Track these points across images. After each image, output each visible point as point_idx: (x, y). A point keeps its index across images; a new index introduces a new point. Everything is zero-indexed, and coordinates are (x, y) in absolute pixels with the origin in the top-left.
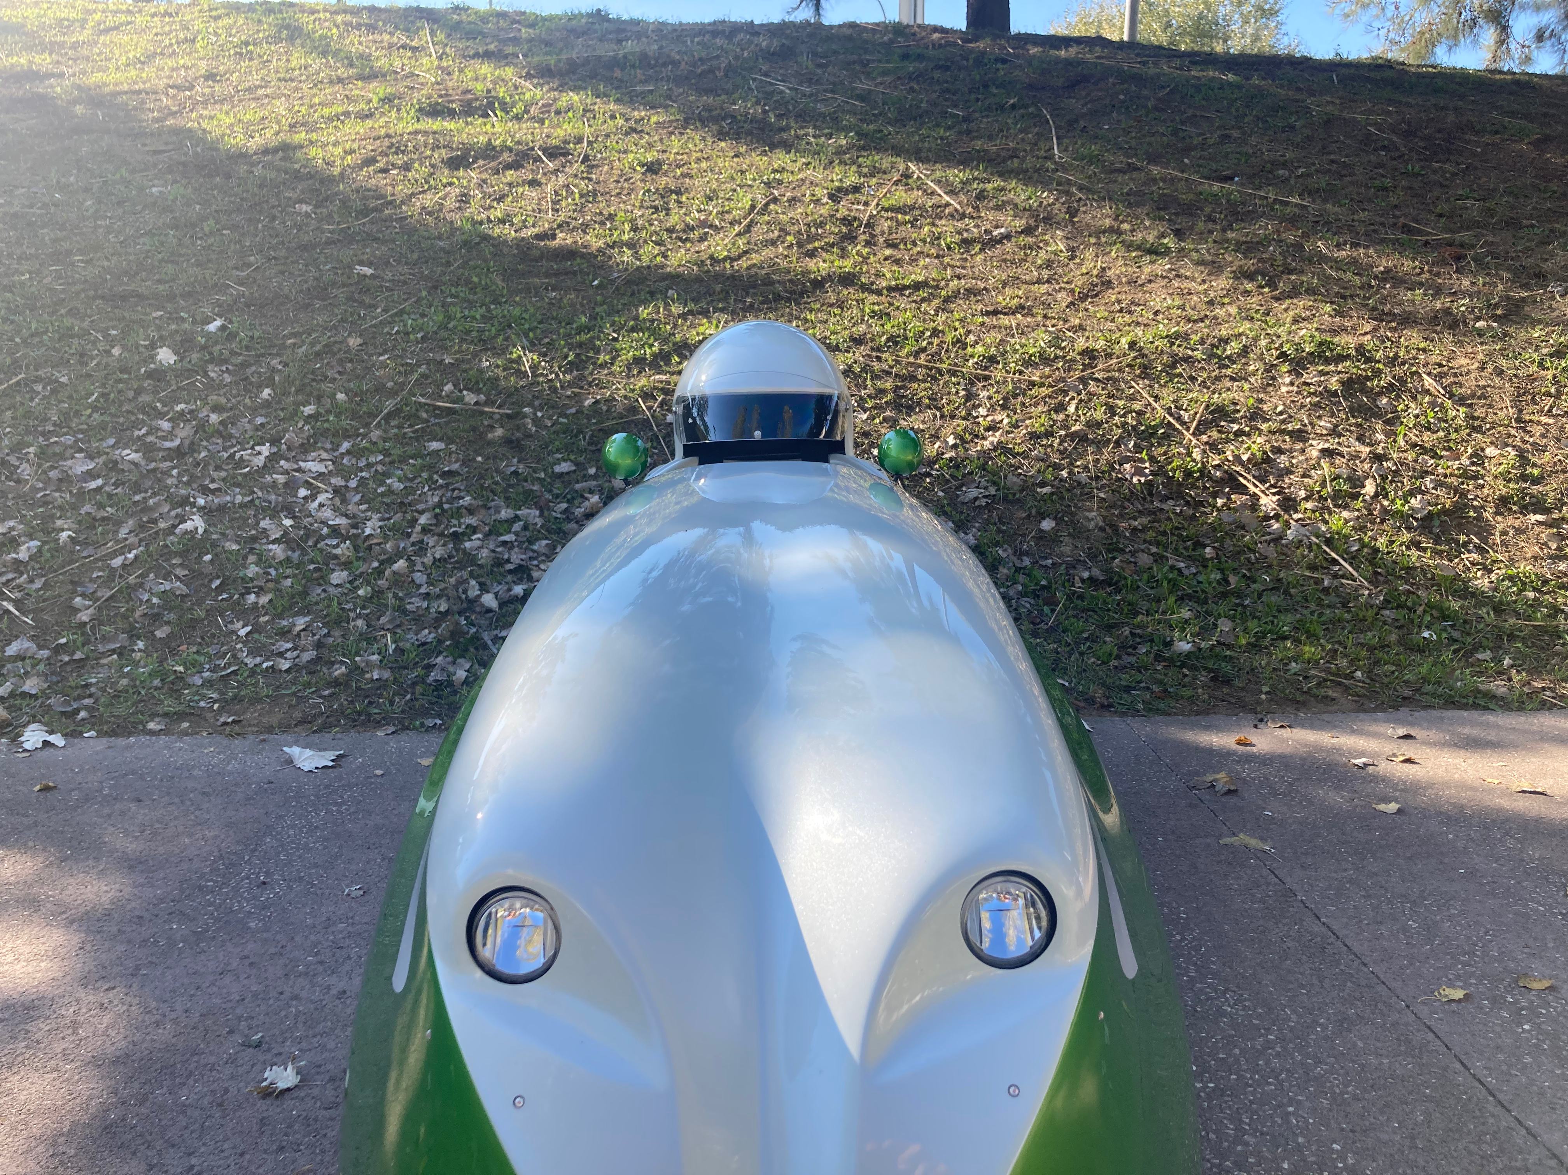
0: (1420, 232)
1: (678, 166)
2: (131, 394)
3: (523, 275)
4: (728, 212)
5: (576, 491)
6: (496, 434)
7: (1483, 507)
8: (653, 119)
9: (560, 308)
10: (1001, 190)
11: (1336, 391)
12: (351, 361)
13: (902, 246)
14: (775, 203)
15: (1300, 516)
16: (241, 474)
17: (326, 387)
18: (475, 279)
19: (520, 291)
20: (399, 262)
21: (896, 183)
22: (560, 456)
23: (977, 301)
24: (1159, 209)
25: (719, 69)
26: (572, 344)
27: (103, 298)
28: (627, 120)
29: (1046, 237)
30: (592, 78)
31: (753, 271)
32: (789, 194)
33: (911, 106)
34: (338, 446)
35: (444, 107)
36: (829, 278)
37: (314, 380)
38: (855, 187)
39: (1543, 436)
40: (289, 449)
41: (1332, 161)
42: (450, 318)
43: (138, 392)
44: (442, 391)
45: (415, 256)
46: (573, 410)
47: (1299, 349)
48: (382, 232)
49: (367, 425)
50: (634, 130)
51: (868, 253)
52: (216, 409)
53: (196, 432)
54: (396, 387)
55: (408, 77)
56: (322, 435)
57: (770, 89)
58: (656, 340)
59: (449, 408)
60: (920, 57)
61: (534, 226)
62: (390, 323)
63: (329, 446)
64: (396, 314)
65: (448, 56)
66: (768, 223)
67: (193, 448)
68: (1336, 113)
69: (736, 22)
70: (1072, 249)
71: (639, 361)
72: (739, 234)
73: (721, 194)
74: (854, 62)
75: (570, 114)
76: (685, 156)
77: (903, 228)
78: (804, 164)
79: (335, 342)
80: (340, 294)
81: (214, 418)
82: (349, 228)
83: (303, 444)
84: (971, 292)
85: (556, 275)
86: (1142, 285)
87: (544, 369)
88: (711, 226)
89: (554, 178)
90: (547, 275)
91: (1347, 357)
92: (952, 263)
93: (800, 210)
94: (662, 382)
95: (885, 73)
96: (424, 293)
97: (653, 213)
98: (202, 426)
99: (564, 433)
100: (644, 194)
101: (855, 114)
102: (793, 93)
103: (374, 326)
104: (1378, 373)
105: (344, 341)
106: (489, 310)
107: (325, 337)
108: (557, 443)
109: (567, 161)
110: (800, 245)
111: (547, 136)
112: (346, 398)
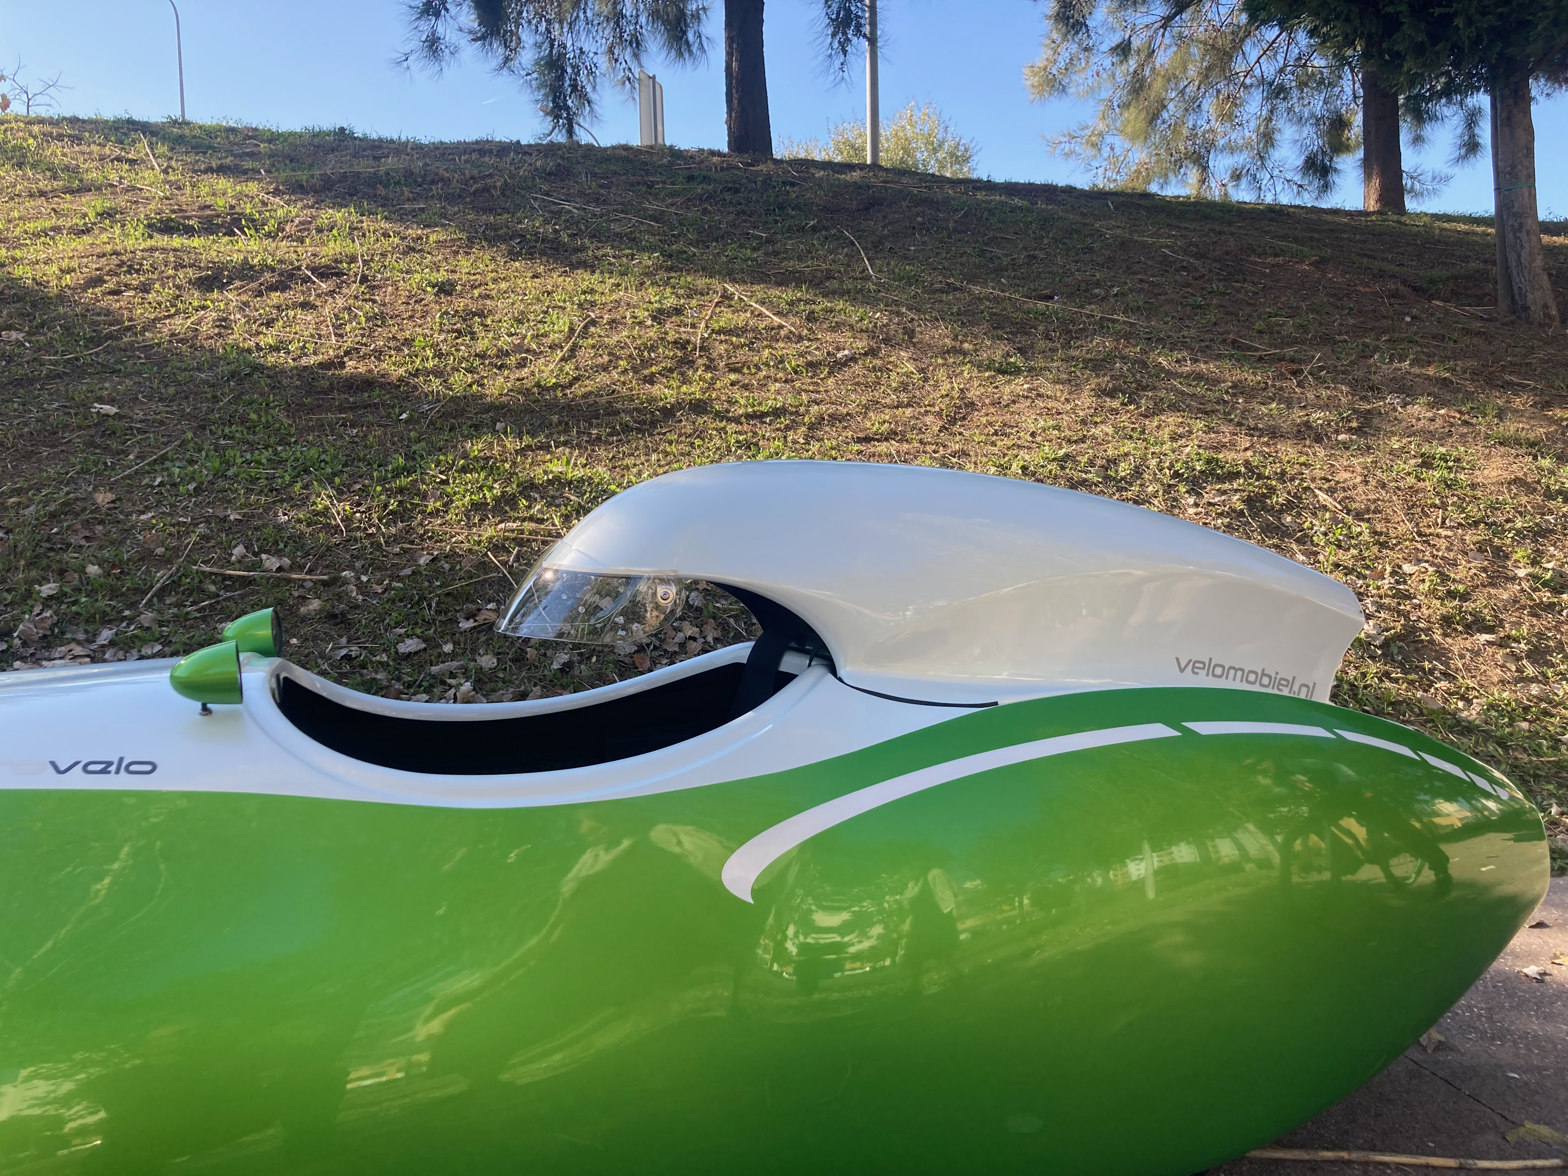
0: (1249, 348)
1: (473, 287)
3: (311, 410)
4: (545, 335)
5: (434, 677)
6: (311, 607)
7: (1430, 629)
8: (433, 238)
9: (366, 446)
10: (831, 312)
11: (1242, 511)
12: (102, 522)
13: (745, 371)
14: (594, 326)
17: (70, 557)
18: (254, 416)
19: (312, 429)
20: (150, 398)
21: (718, 304)
22: (403, 631)
23: (845, 428)
24: (994, 328)
25: (495, 187)
26: (391, 489)
28: (403, 239)
29: (892, 359)
30: (351, 195)
31: (591, 400)
32: (606, 316)
33: (710, 227)
34: (95, 635)
35: (180, 224)
36: (679, 405)
37: (51, 549)
38: (676, 309)
40: (25, 644)
41: (1141, 281)
42: (228, 464)
44: (231, 555)
45: (172, 390)
46: (408, 571)
47: (1190, 467)
48: (122, 363)
49: (133, 605)
50: (413, 249)
51: (712, 378)
54: (169, 553)
55: (128, 191)
56: (70, 622)
57: (554, 208)
58: (495, 481)
59: (243, 577)
60: (706, 179)
61: (315, 353)
62: (148, 472)
63: (81, 636)
64: (155, 460)
65: (174, 170)
66: (593, 347)
68: (1127, 235)
69: (500, 142)
70: (922, 371)
71: (478, 507)
72: (563, 359)
73: (532, 317)
74: (638, 183)
75: (335, 232)
76: (478, 276)
77: (740, 352)
78: (613, 285)
79: (77, 499)
80: (77, 439)
82: (77, 359)
83: (45, 636)
84: (835, 418)
85: (353, 408)
86: (1007, 406)
87: (360, 521)
88: (528, 351)
89: (331, 300)
90: (341, 410)
91: (1238, 475)
92: (804, 387)
93: (624, 333)
94: (513, 531)
95: (672, 194)
96: (190, 435)
97: (457, 338)
99: (401, 601)
100: (440, 317)
101: (653, 234)
102: (582, 213)
103: (129, 477)
104: (1272, 490)
105: (89, 497)
106: (276, 453)
107: (62, 494)
108: (394, 614)
109: (343, 282)
110: (635, 370)
111: (313, 255)
112: (100, 571)
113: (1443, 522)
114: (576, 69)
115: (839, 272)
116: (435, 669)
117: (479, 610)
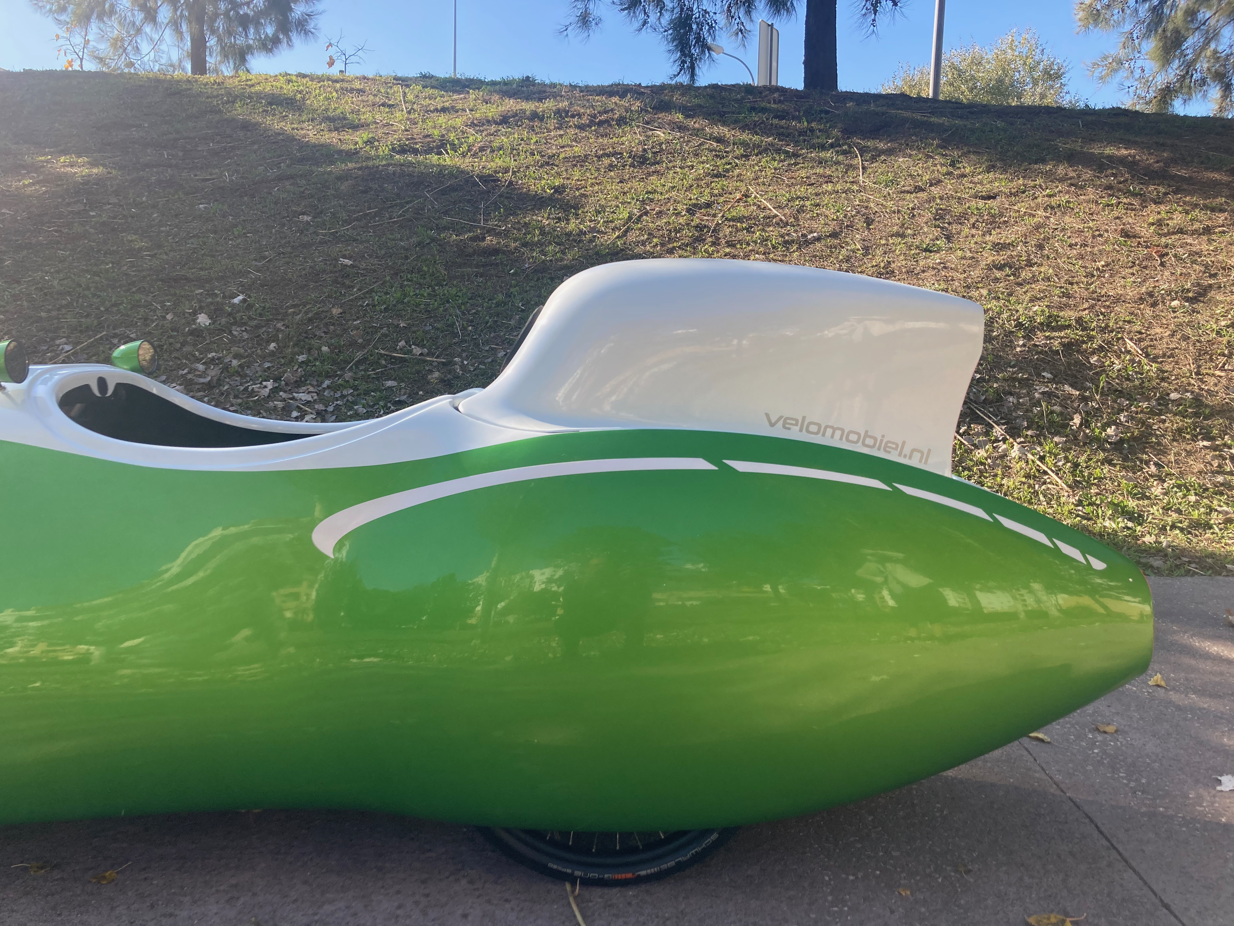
1: (578, 189)
2: (179, 345)
3: (460, 266)
4: (612, 222)
6: (433, 376)
7: (1163, 435)
8: (562, 156)
9: (485, 288)
11: (1058, 351)
12: (333, 324)
13: (738, 246)
14: (647, 215)
15: (1022, 440)
16: (252, 401)
17: (315, 342)
18: (425, 269)
19: (457, 277)
20: (371, 256)
21: (738, 201)
24: (936, 219)
26: (492, 314)
27: (162, 280)
29: (848, 240)
32: (657, 209)
34: (322, 383)
35: (411, 147)
37: (306, 338)
38: (707, 204)
39: (1216, 385)
40: (286, 384)
42: (405, 296)
43: (183, 344)
44: (397, 346)
45: (383, 252)
47: (1031, 319)
48: (360, 235)
49: (343, 369)
52: (236, 356)
53: (222, 373)
54: (365, 342)
55: (385, 126)
56: (310, 376)
57: (649, 133)
59: (402, 357)
61: (469, 231)
62: (362, 298)
63: (315, 383)
64: (367, 292)
65: (415, 111)
66: (640, 229)
67: (220, 382)
68: (1079, 149)
72: (618, 237)
73: (608, 209)
74: (714, 114)
76: (583, 182)
77: (740, 233)
78: (671, 187)
79: (323, 311)
80: (328, 278)
81: (235, 363)
82: (337, 232)
83: (296, 381)
85: (484, 265)
87: (471, 331)
89: (486, 197)
90: (477, 266)
91: (1069, 326)
95: (736, 121)
96: (388, 278)
97: (557, 223)
98: (226, 368)
100: (550, 209)
101: (712, 151)
102: (667, 137)
103: (351, 300)
104: (1091, 338)
105: (329, 310)
106: (434, 291)
107: (316, 308)
109: (497, 186)
111: (483, 168)
112: (329, 350)
114: (700, 25)
115: (838, 177)
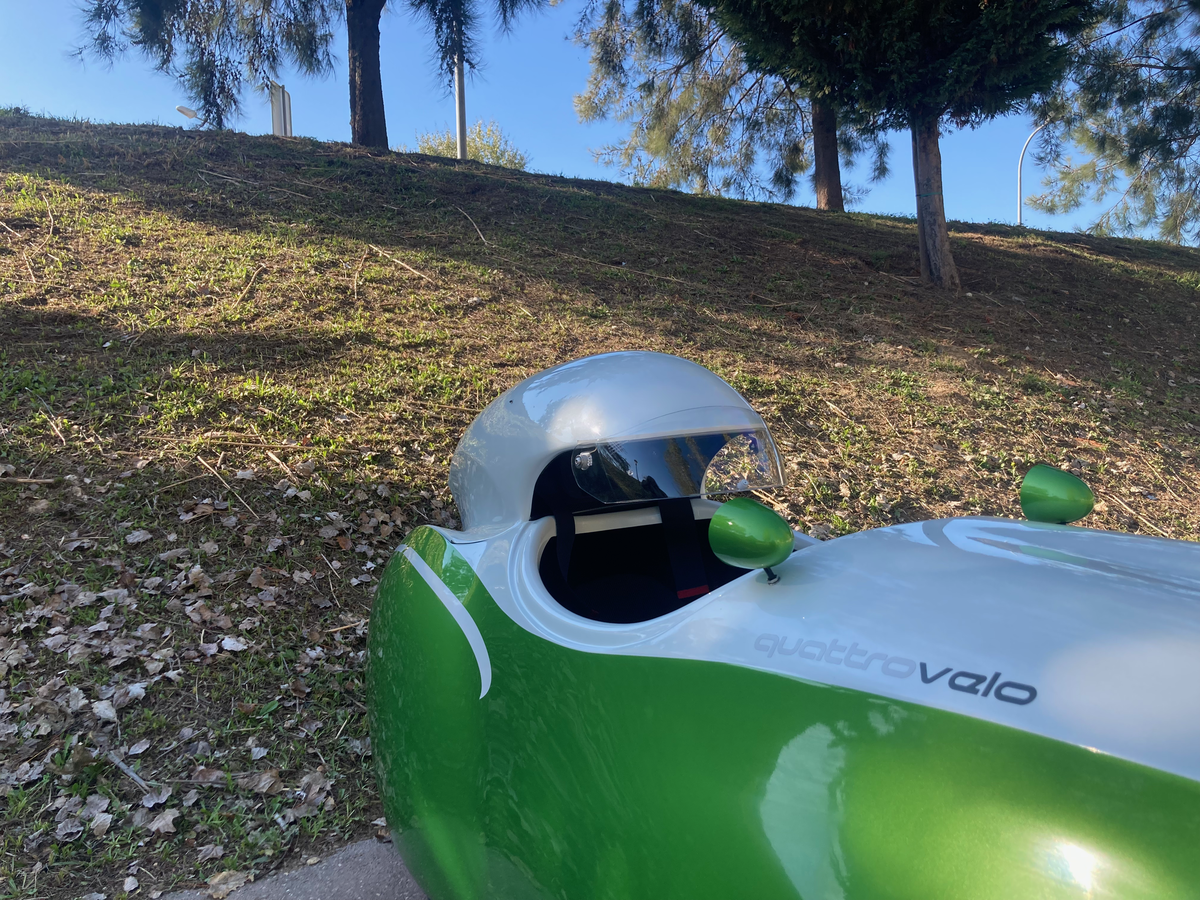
0: (766, 302)
1: (157, 241)
3: (19, 339)
4: (226, 280)
5: (163, 562)
7: (918, 499)
8: (115, 200)
9: (75, 370)
10: (458, 268)
11: (780, 417)
14: (266, 274)
15: (809, 518)
21: (366, 260)
22: (130, 524)
23: (484, 356)
24: (583, 284)
25: (166, 162)
26: (104, 405)
28: (87, 199)
30: (34, 162)
31: (272, 332)
33: (351, 200)
36: (347, 337)
38: (333, 262)
39: (920, 443)
41: (683, 253)
46: (128, 473)
51: (370, 317)
57: (221, 182)
58: (197, 398)
60: (344, 164)
61: (17, 291)
66: (268, 290)
68: (668, 220)
69: (165, 127)
70: (534, 314)
71: (185, 419)
72: (243, 299)
73: (212, 265)
74: (288, 165)
76: (160, 232)
77: (390, 296)
78: (277, 242)
84: (474, 349)
85: (60, 337)
86: (602, 341)
87: (78, 432)
88: (212, 293)
91: (773, 391)
92: (446, 325)
94: (218, 439)
95: (315, 175)
97: (147, 281)
100: (131, 264)
101: (305, 204)
102: (244, 186)
104: (797, 402)
108: (120, 511)
109: (36, 233)
110: (307, 309)
113: (914, 424)
114: (223, 74)
115: (459, 238)
116: (163, 556)
117: (196, 505)
